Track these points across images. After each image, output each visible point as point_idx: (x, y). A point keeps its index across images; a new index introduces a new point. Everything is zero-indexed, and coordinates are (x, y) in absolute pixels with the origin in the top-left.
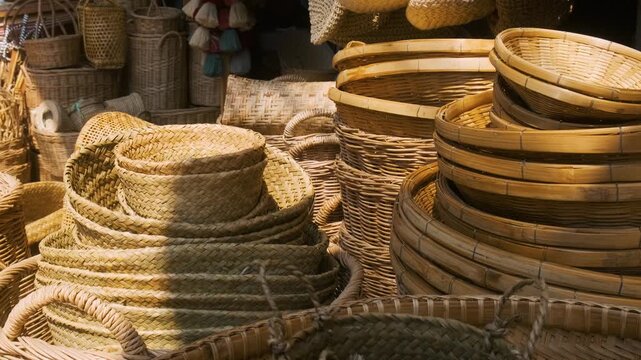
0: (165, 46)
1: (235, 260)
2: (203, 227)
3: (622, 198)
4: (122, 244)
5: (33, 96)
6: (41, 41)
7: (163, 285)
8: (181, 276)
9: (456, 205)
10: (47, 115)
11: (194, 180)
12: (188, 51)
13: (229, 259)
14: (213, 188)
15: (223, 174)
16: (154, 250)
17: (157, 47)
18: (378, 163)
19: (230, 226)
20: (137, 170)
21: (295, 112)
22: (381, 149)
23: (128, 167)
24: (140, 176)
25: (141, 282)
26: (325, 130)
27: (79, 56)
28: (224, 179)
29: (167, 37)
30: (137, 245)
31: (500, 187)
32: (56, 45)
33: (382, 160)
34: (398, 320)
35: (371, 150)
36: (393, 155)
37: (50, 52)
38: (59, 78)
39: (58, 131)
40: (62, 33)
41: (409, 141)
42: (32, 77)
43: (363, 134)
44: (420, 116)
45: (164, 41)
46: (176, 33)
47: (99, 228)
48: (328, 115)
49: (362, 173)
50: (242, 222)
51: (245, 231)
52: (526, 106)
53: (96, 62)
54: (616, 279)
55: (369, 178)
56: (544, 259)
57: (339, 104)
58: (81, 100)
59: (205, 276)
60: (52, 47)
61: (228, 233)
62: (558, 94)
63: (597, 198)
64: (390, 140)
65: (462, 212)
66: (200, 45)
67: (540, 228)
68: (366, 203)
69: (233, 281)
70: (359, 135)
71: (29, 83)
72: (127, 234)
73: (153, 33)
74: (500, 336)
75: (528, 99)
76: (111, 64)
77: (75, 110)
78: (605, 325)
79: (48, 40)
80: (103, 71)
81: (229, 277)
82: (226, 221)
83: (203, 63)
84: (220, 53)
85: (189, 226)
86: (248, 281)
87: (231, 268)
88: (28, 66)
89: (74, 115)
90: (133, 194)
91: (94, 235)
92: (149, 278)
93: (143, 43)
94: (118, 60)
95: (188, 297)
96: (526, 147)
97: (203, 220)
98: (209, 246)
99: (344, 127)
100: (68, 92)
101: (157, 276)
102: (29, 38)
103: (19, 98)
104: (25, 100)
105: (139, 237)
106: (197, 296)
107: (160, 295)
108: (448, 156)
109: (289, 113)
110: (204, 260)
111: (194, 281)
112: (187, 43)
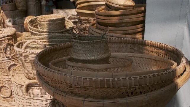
0: (36, 5)
1: (61, 37)
2: (55, 31)
3: (125, 22)
4: (40, 35)
5: (5, 17)
6: (6, 4)
7: (48, 42)
8: (52, 40)
9: (99, 26)
10: (10, 21)
11: (53, 23)
12: (41, 6)
13: (60, 37)
14: (56, 24)
15: (58, 22)
16: (47, 35)
17: (34, 5)
18: (85, 23)
19: (60, 31)
20: (43, 22)
21: (68, 15)
22: (86, 20)
23: (41, 21)
24: (43, 23)
25: (45, 41)
26: (74, 19)
27: (15, 8)
28: (58, 23)
29: (36, 3)
30: (43, 35)
31: (106, 21)
32: (10, 5)
33: (86, 22)
34: (89, 36)
35: (84, 21)
36: (88, 21)
37: (9, 7)
38: (11, 13)
39: (12, 25)
40: (11, 3)
41: (91, 18)
42: (5, 13)
43: (82, 17)
44: (93, 13)
45: (35, 4)
46: (38, 2)
47: (36, 33)
48: (75, 16)
49: (82, 25)
50: (62, 30)
51: (62, 32)
52: (110, 8)
53: (20, 9)
54: (125, 35)
55: (83, 26)
56: (113, 33)
57: (77, 12)
58: (17, 18)
59: (56, 40)
60: (9, 6)
61: (60, 32)
62: (116, 6)
63: (121, 22)
64: (87, 18)
65: (100, 27)
66: (44, 4)
67: (113, 28)
68: (83, 31)
69: (61, 41)
70: (82, 18)
71: (4, 14)
72: (42, 33)
73: (32, 2)
74: (104, 36)
75: (110, 7)
76: (23, 9)
77: (16, 20)
78: (122, 41)
79: (8, 4)
80: (21, 11)
81: (60, 40)
82: (59, 30)
83: (45, 8)
84: (49, 6)
85: (52, 31)
86: (64, 41)
87: (60, 39)
88: (3, 10)
89: (16, 21)
90: (42, 26)
91: (35, 34)
92: (46, 40)
93: (30, 4)
94: (25, 9)
95: (53, 43)
96: (110, 14)
97: (55, 30)
98: (56, 34)
99: (78, 17)
100: (14, 16)
101: (47, 40)
102: (3, 4)
103: (2, 18)
104: (3, 18)
105: (44, 33)
106: (55, 43)
107: (48, 43)
108: (97, 17)
109: (67, 16)
110: (55, 37)
111: (54, 41)
112: (41, 4)
